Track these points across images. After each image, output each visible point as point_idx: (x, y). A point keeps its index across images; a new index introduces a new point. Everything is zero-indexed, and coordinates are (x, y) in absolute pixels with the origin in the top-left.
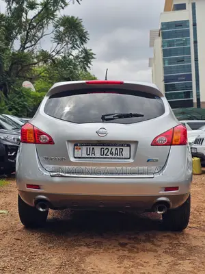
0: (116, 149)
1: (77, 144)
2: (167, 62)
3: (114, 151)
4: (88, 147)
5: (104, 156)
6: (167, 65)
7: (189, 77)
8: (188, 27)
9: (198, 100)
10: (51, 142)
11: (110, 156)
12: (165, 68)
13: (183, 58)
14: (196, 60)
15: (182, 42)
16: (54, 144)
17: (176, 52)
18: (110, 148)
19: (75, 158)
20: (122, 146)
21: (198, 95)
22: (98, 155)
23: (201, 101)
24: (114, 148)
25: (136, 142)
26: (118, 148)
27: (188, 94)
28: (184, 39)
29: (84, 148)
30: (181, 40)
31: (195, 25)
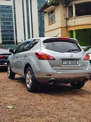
1: (63, 60)
2: (2, 23)
3: (74, 62)
4: (67, 61)
6: (2, 25)
7: (13, 31)
8: (12, 8)
9: (17, 41)
10: (54, 59)
11: (73, 64)
12: (2, 26)
13: (10, 22)
14: (15, 24)
15: (9, 15)
16: (55, 60)
17: (6, 19)
18: (73, 61)
19: (63, 65)
20: (77, 60)
21: (16, 40)
22: (70, 63)
23: (18, 42)
24: (74, 61)
27: (12, 39)
28: (10, 14)
30: (9, 14)
31: (14, 8)
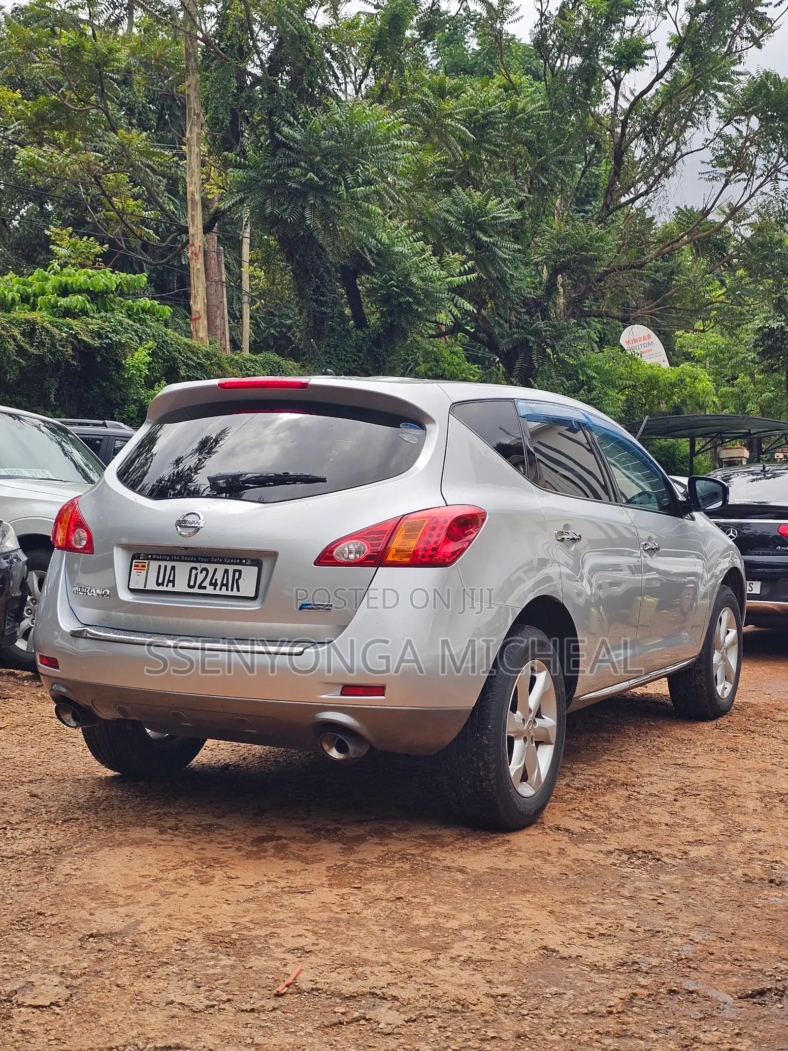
0: (226, 571)
1: (140, 553)
3: (219, 576)
4: (163, 564)
5: (195, 590)
11: (210, 590)
16: (92, 553)
18: (211, 567)
19: (133, 591)
20: (241, 564)
24: (221, 568)
25: (274, 555)
26: (231, 568)
29: (154, 565)
